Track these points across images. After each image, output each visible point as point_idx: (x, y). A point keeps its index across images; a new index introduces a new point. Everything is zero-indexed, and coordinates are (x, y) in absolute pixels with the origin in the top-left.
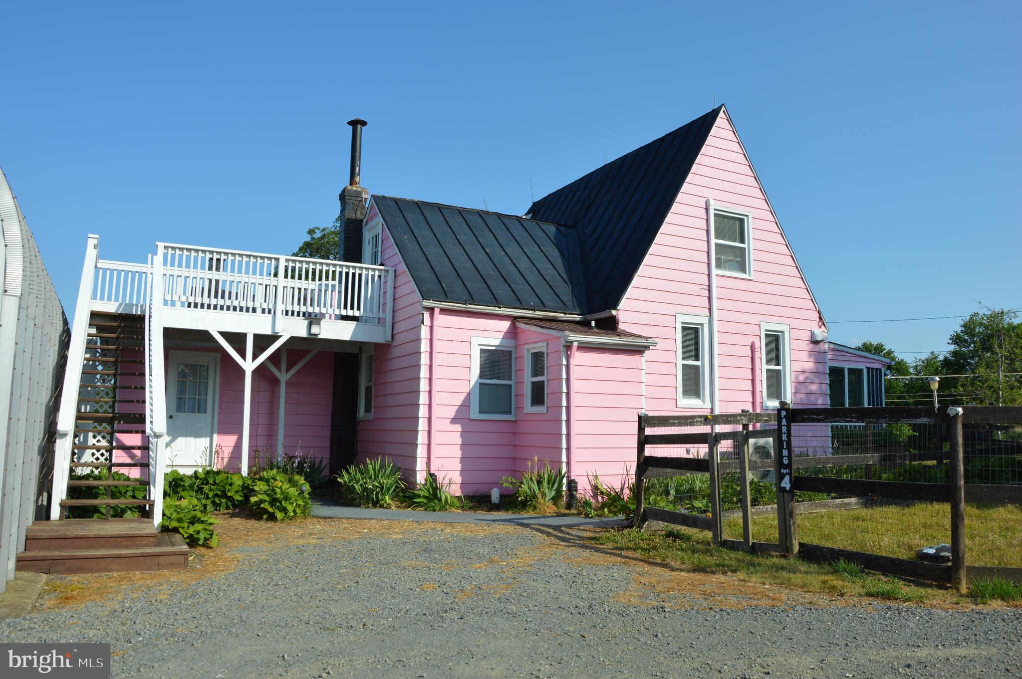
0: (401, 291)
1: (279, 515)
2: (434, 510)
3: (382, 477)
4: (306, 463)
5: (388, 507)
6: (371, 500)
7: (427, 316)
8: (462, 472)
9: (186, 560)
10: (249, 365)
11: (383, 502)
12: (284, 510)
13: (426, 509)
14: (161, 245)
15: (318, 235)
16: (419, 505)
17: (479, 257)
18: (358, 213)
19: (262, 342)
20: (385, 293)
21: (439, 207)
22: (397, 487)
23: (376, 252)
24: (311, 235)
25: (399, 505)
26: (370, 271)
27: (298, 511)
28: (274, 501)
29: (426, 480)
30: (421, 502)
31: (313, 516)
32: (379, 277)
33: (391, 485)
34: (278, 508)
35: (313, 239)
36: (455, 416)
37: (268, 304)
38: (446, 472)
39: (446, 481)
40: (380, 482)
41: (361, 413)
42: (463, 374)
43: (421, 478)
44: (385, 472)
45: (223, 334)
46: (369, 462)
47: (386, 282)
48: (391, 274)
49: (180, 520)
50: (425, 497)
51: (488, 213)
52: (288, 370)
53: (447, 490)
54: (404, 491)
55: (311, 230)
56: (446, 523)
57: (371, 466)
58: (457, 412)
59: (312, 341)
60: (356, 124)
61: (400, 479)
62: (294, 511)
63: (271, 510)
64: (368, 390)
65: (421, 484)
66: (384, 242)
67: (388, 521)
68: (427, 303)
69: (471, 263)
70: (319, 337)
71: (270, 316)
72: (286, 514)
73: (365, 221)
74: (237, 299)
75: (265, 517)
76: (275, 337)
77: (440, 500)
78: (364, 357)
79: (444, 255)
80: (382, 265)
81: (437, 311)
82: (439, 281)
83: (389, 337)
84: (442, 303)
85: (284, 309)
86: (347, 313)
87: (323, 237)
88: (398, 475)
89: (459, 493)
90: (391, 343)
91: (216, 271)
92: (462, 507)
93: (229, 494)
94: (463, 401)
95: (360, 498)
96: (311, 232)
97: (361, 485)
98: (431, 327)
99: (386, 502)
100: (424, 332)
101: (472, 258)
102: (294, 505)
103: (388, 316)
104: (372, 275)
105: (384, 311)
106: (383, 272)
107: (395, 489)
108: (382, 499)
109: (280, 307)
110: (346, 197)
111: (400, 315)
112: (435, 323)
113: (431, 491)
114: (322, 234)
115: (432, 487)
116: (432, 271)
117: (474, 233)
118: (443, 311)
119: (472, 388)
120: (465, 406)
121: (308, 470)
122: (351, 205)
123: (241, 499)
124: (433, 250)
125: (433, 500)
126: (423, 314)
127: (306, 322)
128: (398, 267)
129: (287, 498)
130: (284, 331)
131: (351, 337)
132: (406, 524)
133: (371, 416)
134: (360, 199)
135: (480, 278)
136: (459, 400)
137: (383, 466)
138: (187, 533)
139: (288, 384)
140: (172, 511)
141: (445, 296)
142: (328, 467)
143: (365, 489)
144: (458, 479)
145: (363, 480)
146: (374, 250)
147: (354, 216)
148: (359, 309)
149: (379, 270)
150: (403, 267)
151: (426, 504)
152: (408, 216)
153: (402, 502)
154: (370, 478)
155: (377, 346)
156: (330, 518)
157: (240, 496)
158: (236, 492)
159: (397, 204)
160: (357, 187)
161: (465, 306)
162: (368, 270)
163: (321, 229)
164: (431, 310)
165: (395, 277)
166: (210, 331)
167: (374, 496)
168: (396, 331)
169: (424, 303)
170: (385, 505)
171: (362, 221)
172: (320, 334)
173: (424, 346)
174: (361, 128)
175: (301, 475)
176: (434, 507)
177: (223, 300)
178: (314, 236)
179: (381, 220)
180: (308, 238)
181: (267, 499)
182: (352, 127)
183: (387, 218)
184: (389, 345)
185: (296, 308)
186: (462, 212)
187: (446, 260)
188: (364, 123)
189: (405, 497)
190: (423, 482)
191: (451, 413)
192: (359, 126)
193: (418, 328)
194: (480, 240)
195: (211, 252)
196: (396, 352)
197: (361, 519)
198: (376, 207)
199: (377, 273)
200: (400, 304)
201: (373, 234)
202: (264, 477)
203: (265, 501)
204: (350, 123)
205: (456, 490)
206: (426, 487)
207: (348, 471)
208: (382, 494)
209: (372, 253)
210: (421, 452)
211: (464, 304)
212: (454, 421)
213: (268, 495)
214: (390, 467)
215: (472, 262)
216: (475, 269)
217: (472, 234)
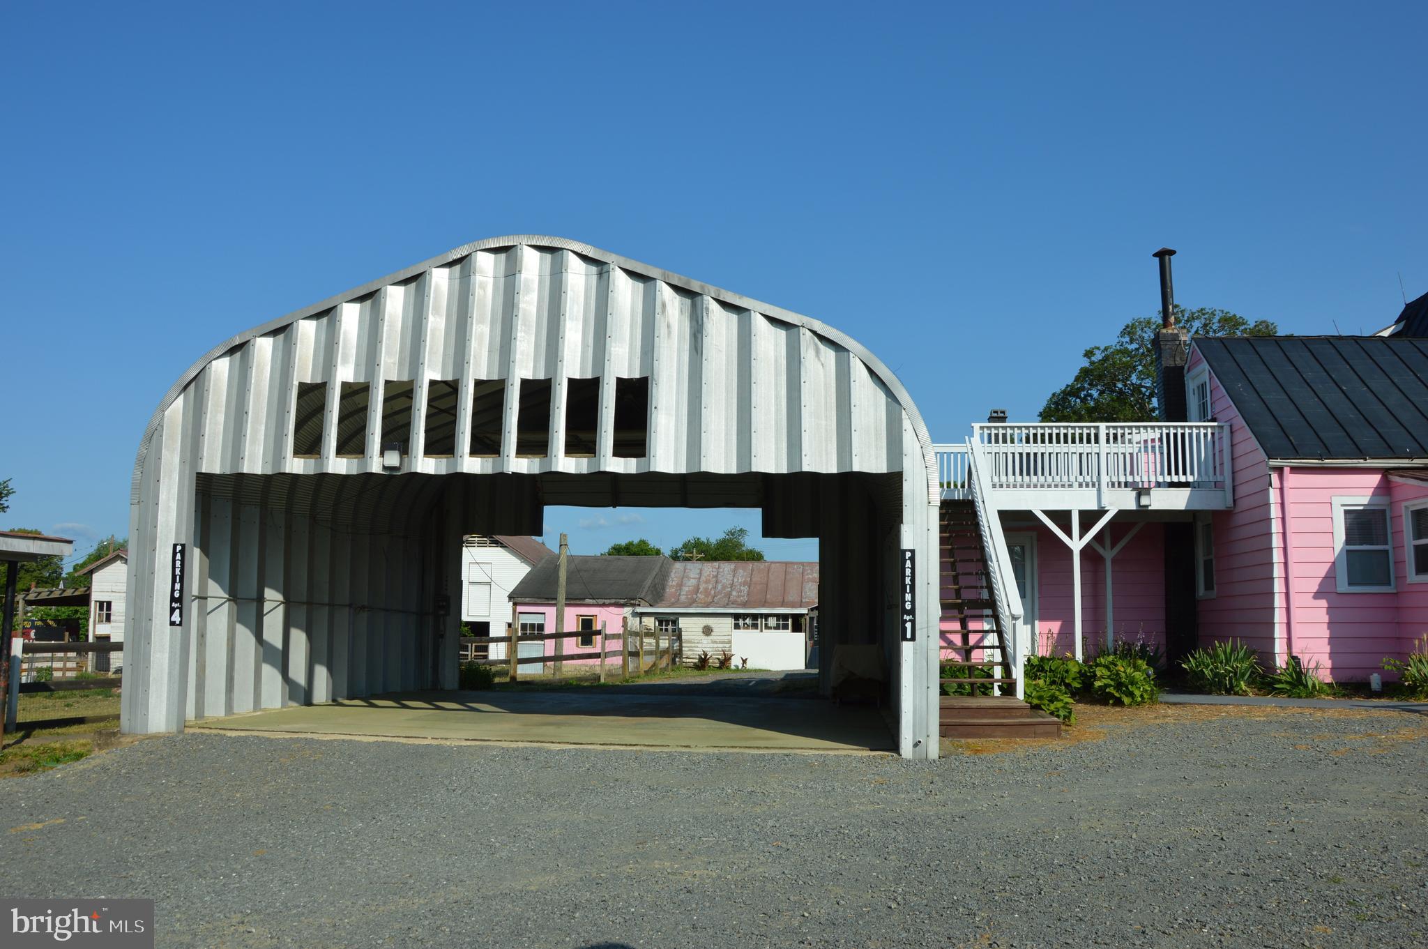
0: (1239, 450)
1: (1126, 700)
2: (1300, 697)
3: (1234, 661)
4: (1149, 646)
5: (1245, 693)
6: (1221, 686)
7: (1275, 478)
8: (1332, 654)
9: (1059, 729)
10: (1076, 544)
11: (1238, 688)
12: (1131, 695)
13: (1289, 696)
14: (976, 426)
15: (1098, 356)
16: (1281, 691)
17: (1333, 398)
18: (1178, 359)
19: (1088, 518)
20: (1221, 451)
21: (1276, 341)
22: (1252, 673)
23: (1203, 403)
24: (1089, 358)
25: (1257, 692)
26: (1202, 429)
27: (1146, 696)
28: (1119, 686)
29: (1287, 664)
30: (1283, 688)
31: (1161, 702)
32: (1213, 434)
33: (1246, 670)
34: (1124, 693)
35: (1092, 363)
36: (1318, 590)
37: (1092, 477)
38: (1312, 655)
39: (1312, 665)
40: (1233, 666)
41: (1201, 591)
42: (1324, 540)
43: (1281, 661)
44: (1238, 655)
45: (1046, 512)
46: (1217, 645)
47: (1220, 438)
48: (1226, 430)
49: (1040, 698)
50: (1287, 682)
51: (1340, 338)
52: (1113, 546)
53: (1314, 674)
54: (1263, 677)
55: (1089, 351)
56: (1315, 708)
57: (1223, 648)
58: (1320, 585)
59: (1142, 513)
60: (1163, 255)
61: (1255, 663)
62: (1142, 696)
63: (1117, 695)
64: (1208, 564)
65: (1281, 667)
66: (1213, 392)
67: (1247, 707)
68: (1273, 463)
69: (1324, 408)
70: (1150, 508)
71: (1095, 489)
72: (1133, 698)
73: (1186, 367)
74: (1050, 475)
75: (1111, 702)
76: (1101, 512)
77: (1306, 686)
78: (1200, 526)
79: (1288, 401)
80: (1213, 420)
81: (1287, 470)
82: (1286, 435)
83: (1230, 503)
84: (1292, 461)
85: (1109, 480)
86: (1179, 479)
87: (1105, 359)
88: (1253, 659)
89: (1329, 679)
90: (1232, 509)
91: (1034, 443)
92: (1335, 694)
93: (1067, 681)
94: (1328, 572)
95: (1211, 684)
96: (1089, 354)
97: (1211, 670)
98: (1282, 489)
99: (1241, 689)
100: (1274, 496)
101: (1324, 401)
102: (1141, 690)
103: (1226, 478)
104: (1204, 433)
105: (1222, 473)
106: (1217, 429)
107: (1250, 675)
108: (1237, 686)
109: (1105, 479)
110: (1162, 343)
111: (1241, 477)
112: (1285, 484)
113: (1294, 676)
114: (1103, 355)
115: (1295, 671)
116: (1276, 423)
117: (1324, 368)
118: (1295, 470)
119: (1337, 556)
120: (1330, 577)
121: (1152, 654)
122: (1168, 351)
123: (1079, 686)
124: (1274, 397)
125: (1297, 686)
126: (1270, 475)
127: (1134, 493)
128: (1234, 421)
129: (1133, 683)
130: (1111, 504)
131: (1186, 506)
132: (1269, 709)
133: (1213, 594)
134: (1178, 342)
135: (1337, 425)
136: (1322, 571)
137: (1234, 649)
138: (1049, 710)
139: (1114, 561)
140: (1031, 689)
141: (1296, 453)
142: (1165, 655)
143: (1216, 675)
144: (1327, 662)
145: (1213, 664)
146: (1201, 402)
147: (1172, 363)
148: (1192, 473)
149: (1211, 427)
150: (1240, 422)
151: (1290, 690)
152: (1239, 357)
153: (1259, 690)
154: (1221, 663)
155: (1215, 514)
156: (1181, 704)
157: (1078, 683)
158: (1074, 679)
159: (1223, 343)
160: (1173, 329)
161: (1320, 461)
162: (1197, 430)
163: (1102, 348)
164: (1280, 470)
165: (1232, 432)
166: (1033, 511)
167: (1227, 682)
168: (1239, 494)
169: (1270, 463)
170: (1240, 692)
171: (1183, 368)
172: (1150, 505)
173: (1275, 512)
174: (1170, 259)
175: (1144, 660)
176: (1299, 693)
177: (1036, 477)
178: (1093, 358)
179: (1207, 367)
180: (1085, 363)
181: (1112, 683)
182: (1158, 258)
183: (1214, 364)
184: (1231, 511)
185: (1122, 479)
186: (1306, 343)
187: (1292, 407)
188: (1172, 253)
189: (1263, 683)
190: (1284, 666)
191: (1314, 586)
192: (1167, 257)
193: (1265, 492)
194: (1333, 376)
195: (1027, 428)
196: (1241, 519)
197: (1216, 704)
198: (1198, 350)
199: (1209, 431)
200: (1241, 464)
201: (1199, 381)
202: (1101, 663)
203: (1111, 685)
204: (1155, 255)
205: (1325, 676)
206: (1287, 671)
207: (1193, 656)
208: (1236, 680)
209: (1200, 405)
210: (1279, 632)
211: (1319, 459)
212: (1317, 595)
213: (1112, 680)
214: (1243, 650)
215: (1326, 406)
216: (1330, 415)
217: (1322, 369)
